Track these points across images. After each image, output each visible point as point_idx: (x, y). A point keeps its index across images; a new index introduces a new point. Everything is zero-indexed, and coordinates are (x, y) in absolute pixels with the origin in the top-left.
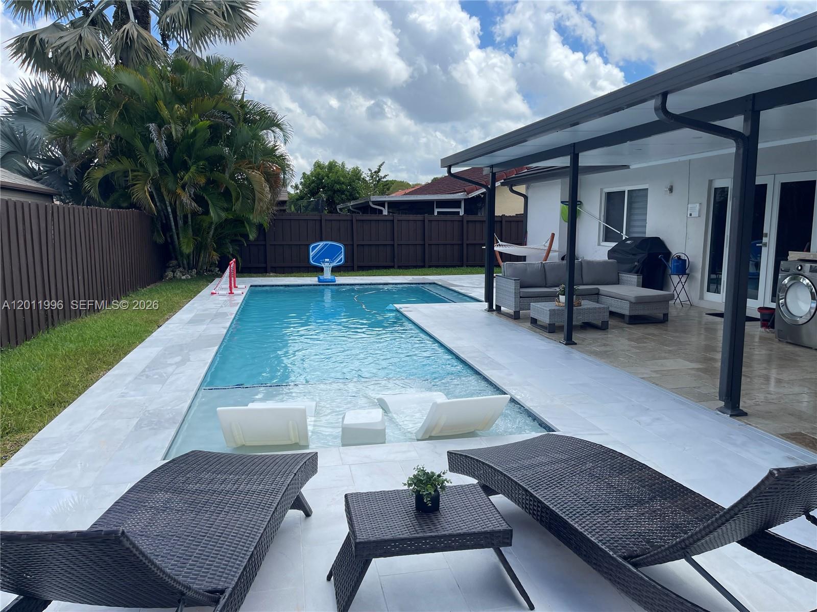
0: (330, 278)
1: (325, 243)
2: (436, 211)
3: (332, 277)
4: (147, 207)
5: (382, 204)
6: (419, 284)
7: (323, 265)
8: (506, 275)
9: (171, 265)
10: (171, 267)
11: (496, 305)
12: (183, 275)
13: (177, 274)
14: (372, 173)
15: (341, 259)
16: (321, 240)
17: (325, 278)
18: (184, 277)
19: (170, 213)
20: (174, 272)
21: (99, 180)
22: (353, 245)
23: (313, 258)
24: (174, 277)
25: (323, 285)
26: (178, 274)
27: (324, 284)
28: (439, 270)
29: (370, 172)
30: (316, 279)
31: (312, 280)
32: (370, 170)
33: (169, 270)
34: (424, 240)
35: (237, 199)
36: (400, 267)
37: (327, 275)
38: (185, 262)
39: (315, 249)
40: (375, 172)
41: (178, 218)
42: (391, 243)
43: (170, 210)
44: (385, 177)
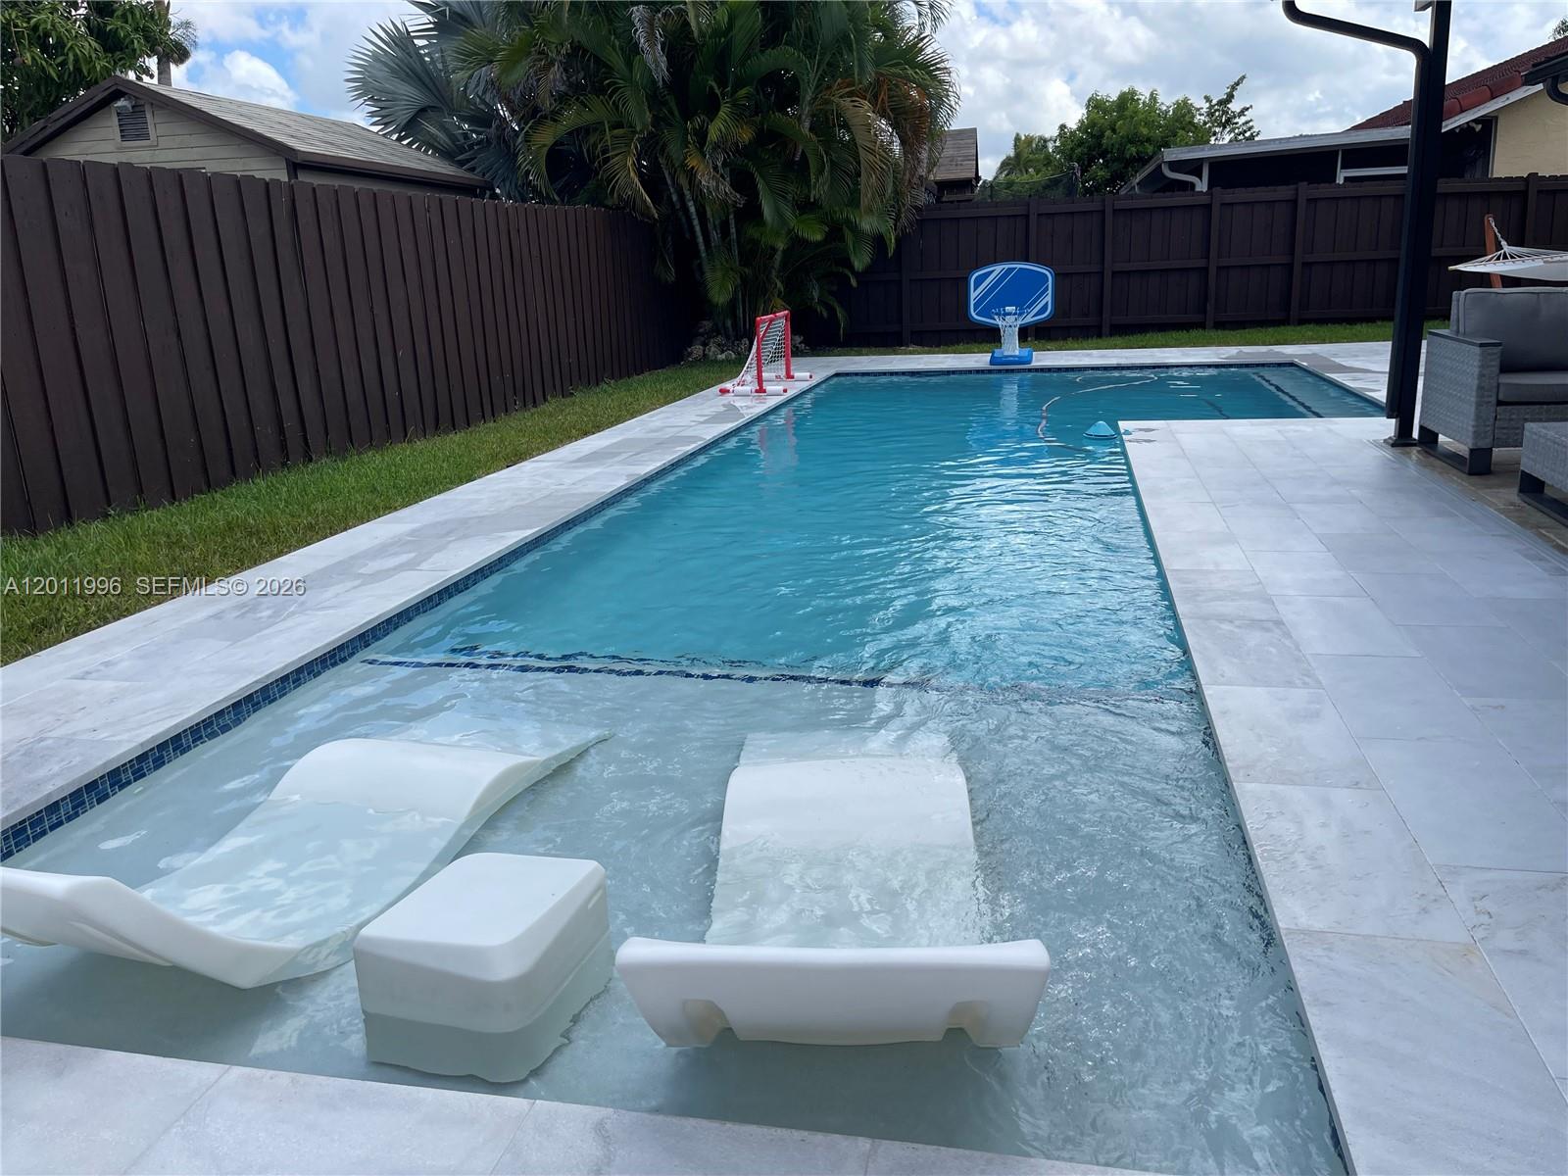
0: (1017, 353)
1: (1007, 267)
2: (1341, 176)
3: (1025, 352)
4: (638, 201)
5: (1194, 167)
6: (1247, 366)
7: (999, 322)
8: (1461, 329)
9: (701, 330)
10: (702, 335)
11: (1422, 428)
12: (723, 352)
13: (710, 351)
14: (1211, 107)
15: (1044, 305)
16: (996, 261)
17: (1006, 354)
18: (723, 356)
19: (694, 216)
20: (705, 344)
21: (545, 150)
22: (1102, 273)
23: (976, 306)
24: (705, 355)
25: (1000, 371)
26: (713, 349)
27: (1004, 368)
28: (1323, 330)
29: (1208, 105)
30: (987, 357)
31: (978, 360)
32: (1208, 99)
33: (698, 342)
34: (1292, 253)
35: (821, 172)
36: (1220, 325)
37: (1011, 347)
38: (729, 323)
39: (984, 282)
40: (1221, 103)
41: (710, 226)
42: (1201, 263)
43: (692, 209)
44: (1242, 113)
